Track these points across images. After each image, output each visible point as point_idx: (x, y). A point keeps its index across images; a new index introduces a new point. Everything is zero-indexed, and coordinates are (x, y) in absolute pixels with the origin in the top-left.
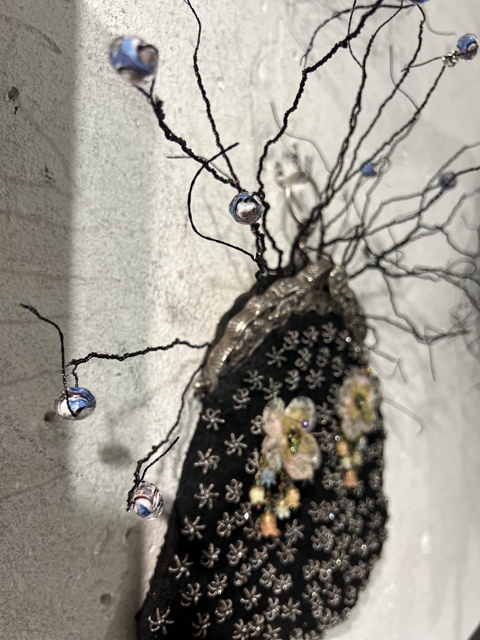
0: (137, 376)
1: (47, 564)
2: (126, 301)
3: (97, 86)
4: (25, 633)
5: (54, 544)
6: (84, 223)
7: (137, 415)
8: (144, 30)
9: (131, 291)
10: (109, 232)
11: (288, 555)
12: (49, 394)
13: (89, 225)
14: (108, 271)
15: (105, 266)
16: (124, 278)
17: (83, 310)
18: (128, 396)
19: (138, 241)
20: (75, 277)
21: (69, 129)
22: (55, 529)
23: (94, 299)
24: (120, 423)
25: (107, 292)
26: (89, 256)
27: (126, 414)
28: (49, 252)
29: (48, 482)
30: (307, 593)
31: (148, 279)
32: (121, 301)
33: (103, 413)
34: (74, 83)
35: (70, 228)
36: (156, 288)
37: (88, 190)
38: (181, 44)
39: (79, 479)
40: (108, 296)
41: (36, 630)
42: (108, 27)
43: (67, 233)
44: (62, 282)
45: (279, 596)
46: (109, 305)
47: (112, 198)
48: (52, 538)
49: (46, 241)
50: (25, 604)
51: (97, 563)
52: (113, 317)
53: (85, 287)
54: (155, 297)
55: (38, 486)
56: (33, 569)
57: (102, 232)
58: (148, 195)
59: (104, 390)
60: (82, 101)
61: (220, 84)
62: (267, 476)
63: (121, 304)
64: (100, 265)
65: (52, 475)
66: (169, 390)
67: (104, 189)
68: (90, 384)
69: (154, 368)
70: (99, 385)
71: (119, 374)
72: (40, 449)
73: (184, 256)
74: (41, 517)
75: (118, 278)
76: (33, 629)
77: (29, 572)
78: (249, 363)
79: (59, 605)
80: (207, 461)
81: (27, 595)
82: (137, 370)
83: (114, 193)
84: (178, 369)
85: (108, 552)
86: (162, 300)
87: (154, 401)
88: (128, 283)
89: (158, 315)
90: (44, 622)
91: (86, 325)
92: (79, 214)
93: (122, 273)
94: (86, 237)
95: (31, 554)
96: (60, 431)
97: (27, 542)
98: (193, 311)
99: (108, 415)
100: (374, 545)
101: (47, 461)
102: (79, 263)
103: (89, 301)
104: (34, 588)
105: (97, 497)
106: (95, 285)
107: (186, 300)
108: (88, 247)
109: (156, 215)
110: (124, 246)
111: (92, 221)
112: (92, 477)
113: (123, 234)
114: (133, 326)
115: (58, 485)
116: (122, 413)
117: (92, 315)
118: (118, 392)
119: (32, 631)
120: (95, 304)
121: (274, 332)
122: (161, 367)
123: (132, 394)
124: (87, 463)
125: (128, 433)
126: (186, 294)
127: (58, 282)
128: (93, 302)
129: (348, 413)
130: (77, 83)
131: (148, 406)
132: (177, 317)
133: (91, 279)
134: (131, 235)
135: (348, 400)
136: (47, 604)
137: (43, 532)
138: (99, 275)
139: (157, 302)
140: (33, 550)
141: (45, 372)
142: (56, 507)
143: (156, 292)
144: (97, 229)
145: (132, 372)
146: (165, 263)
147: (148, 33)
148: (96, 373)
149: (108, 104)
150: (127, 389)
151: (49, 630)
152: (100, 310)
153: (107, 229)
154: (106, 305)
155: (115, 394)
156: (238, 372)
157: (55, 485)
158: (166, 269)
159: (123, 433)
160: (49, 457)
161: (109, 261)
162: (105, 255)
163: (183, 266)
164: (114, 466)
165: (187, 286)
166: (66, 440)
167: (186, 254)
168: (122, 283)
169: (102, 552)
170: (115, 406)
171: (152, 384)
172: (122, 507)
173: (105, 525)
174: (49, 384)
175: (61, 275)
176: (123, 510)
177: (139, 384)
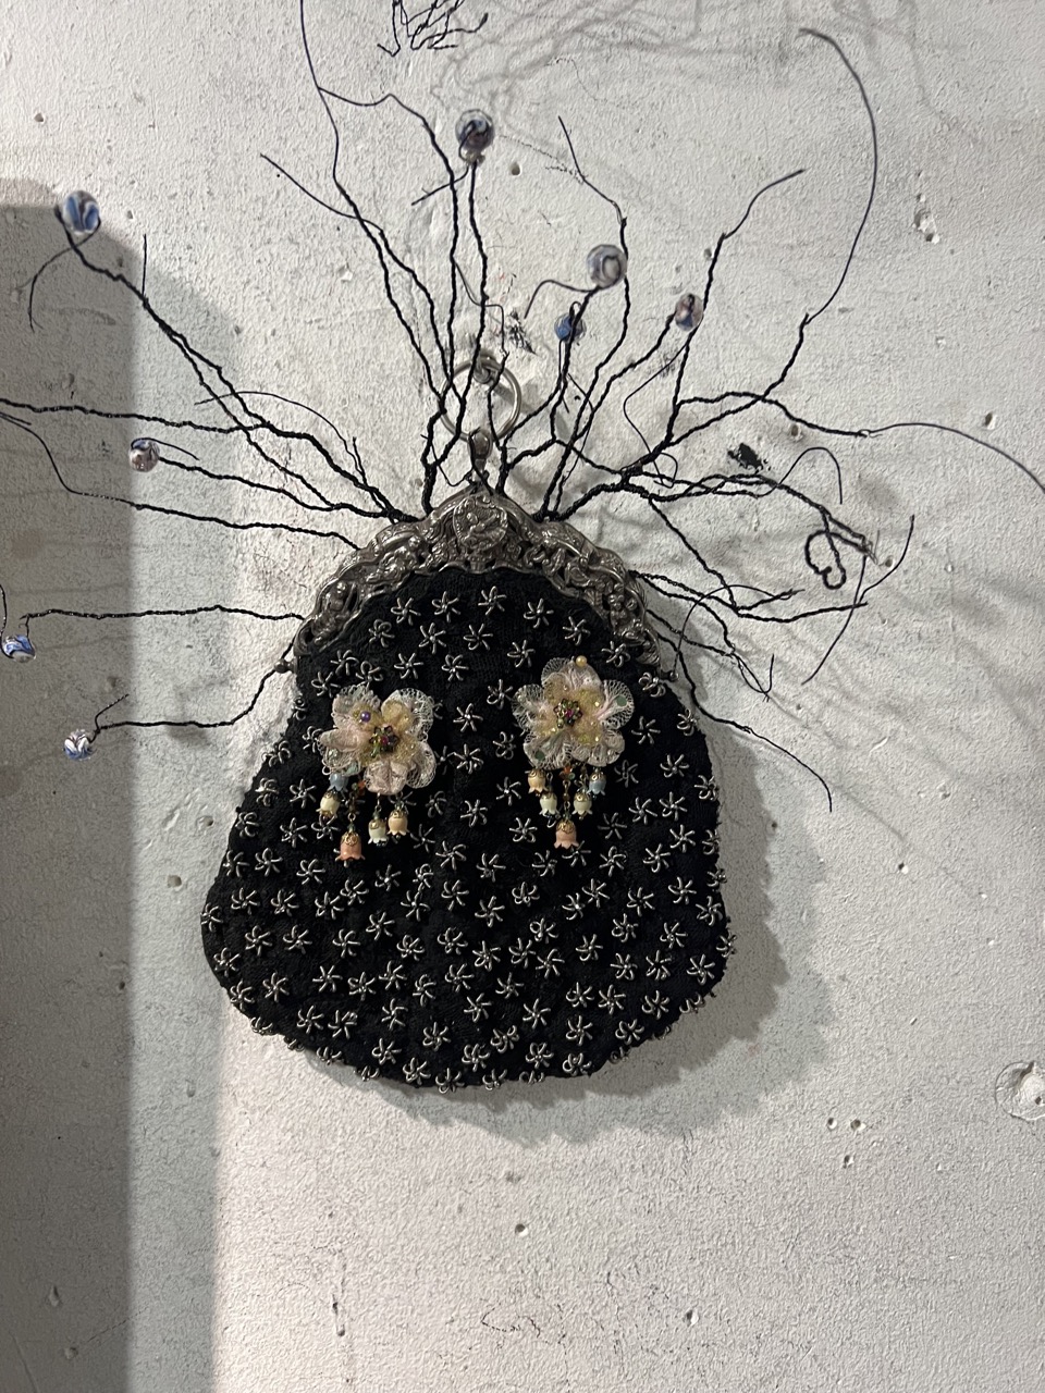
0: (214, 651)
1: (110, 822)
2: (198, 568)
3: (159, 343)
5: (117, 805)
8: (219, 256)
9: (204, 556)
12: (110, 659)
13: (151, 490)
15: (171, 531)
16: (195, 542)
17: (146, 577)
18: (202, 671)
19: (213, 500)
20: (135, 545)
21: (126, 398)
22: (118, 791)
23: (159, 566)
24: (193, 699)
25: (173, 559)
26: (151, 522)
27: (201, 690)
28: (108, 523)
29: (111, 744)
31: (227, 542)
32: (192, 568)
33: (171, 685)
34: (131, 349)
36: (239, 550)
38: (274, 251)
39: (145, 748)
40: (176, 563)
41: (98, 880)
42: (171, 273)
44: (122, 550)
46: (176, 573)
48: (115, 799)
49: (105, 512)
50: (88, 851)
51: (166, 840)
52: (182, 585)
53: (147, 555)
54: (239, 561)
58: (229, 444)
59: (172, 662)
60: (141, 364)
61: (347, 276)
63: (192, 571)
64: (165, 531)
65: (114, 738)
69: (238, 644)
71: (190, 646)
73: (283, 509)
75: (187, 542)
82: (215, 644)
86: (250, 564)
87: (239, 681)
88: (200, 548)
89: (242, 582)
91: (150, 593)
92: (139, 481)
93: (193, 535)
95: (94, 806)
97: (89, 794)
98: (297, 578)
99: (177, 688)
102: (140, 531)
103: (152, 569)
105: (164, 772)
106: (160, 552)
107: (287, 564)
111: (154, 487)
112: (158, 750)
113: (193, 494)
114: (207, 594)
115: (120, 749)
116: (195, 688)
117: (156, 583)
118: (189, 666)
120: (160, 572)
121: (376, 600)
122: (248, 643)
123: (208, 669)
124: (152, 734)
125: (203, 712)
126: (287, 556)
127: (118, 551)
128: (157, 569)
130: (135, 347)
131: (231, 686)
132: (271, 584)
133: (154, 546)
134: (204, 494)
136: (110, 860)
137: (106, 790)
138: (164, 541)
139: (242, 568)
140: (97, 805)
141: (106, 637)
142: (119, 770)
143: (240, 556)
145: (207, 645)
147: (225, 256)
149: (172, 357)
150: (202, 664)
151: (112, 886)
152: (166, 577)
153: (172, 492)
154: (172, 573)
155: (185, 667)
156: (327, 651)
157: (117, 748)
161: (176, 525)
164: (186, 744)
165: (289, 545)
166: (128, 707)
167: (286, 507)
168: (193, 548)
169: (171, 830)
170: (186, 680)
171: (236, 662)
172: (197, 790)
173: (176, 803)
174: (110, 650)
175: (121, 544)
176: (197, 793)
177: (216, 659)
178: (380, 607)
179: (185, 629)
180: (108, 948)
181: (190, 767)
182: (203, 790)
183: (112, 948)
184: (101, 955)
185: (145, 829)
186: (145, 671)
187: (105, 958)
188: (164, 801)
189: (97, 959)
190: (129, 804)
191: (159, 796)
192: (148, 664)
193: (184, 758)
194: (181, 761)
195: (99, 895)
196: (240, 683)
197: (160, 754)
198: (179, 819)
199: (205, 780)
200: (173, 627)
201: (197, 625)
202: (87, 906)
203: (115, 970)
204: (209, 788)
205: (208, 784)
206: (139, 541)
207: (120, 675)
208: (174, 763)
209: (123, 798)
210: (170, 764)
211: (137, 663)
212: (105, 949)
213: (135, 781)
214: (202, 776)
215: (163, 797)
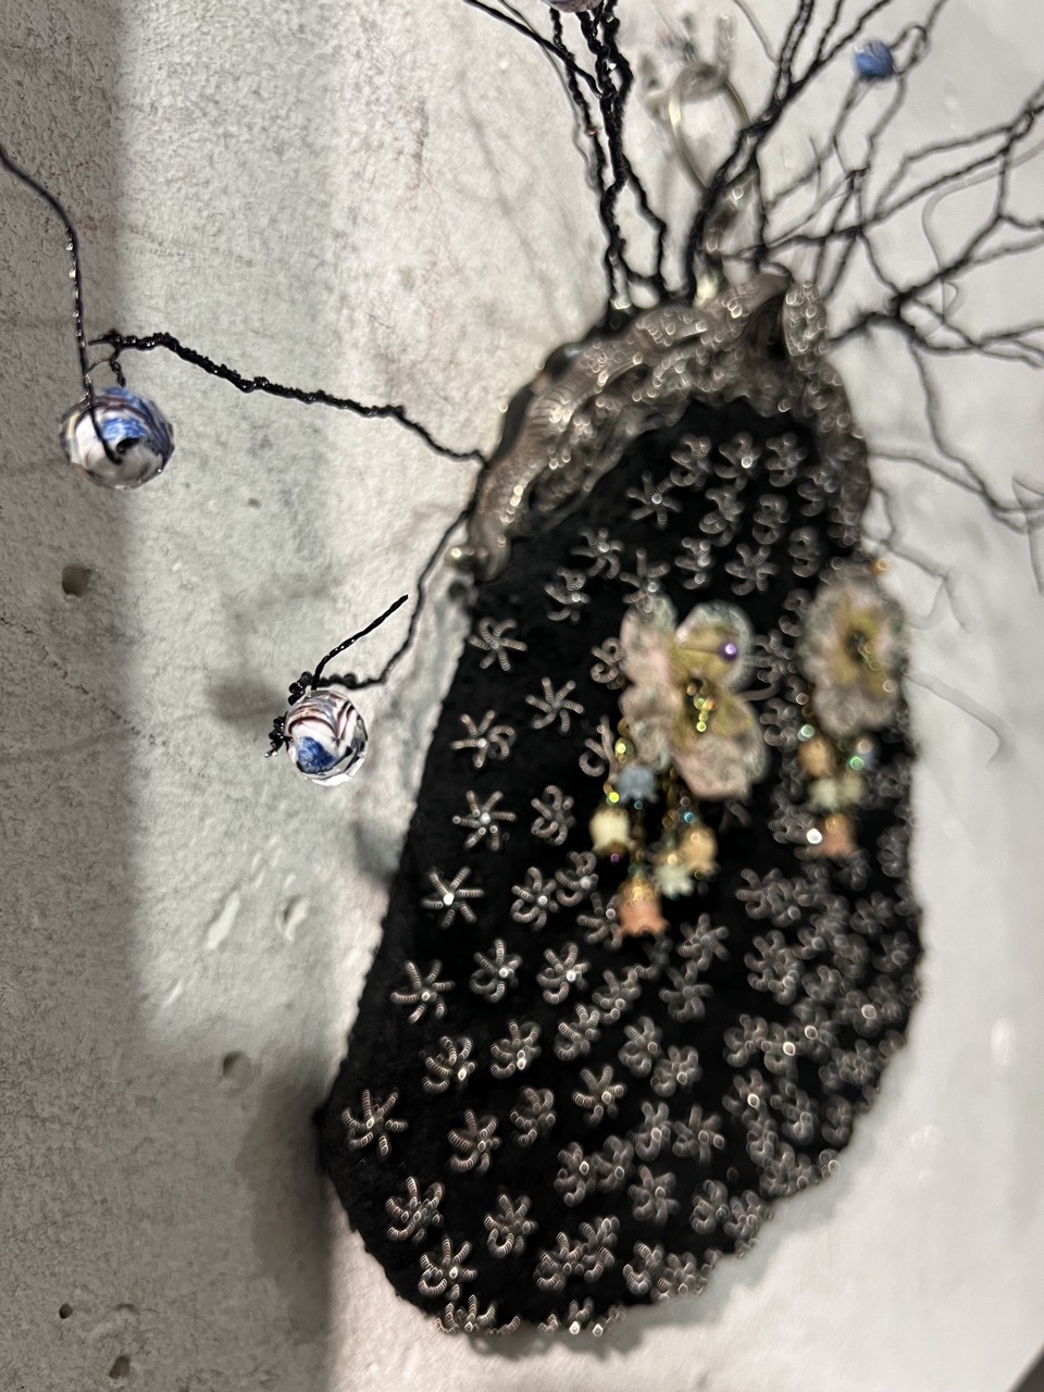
0: (301, 518)
1: (81, 955)
2: (269, 319)
4: (24, 1125)
5: (95, 906)
6: (153, 92)
7: (305, 616)
9: (278, 294)
10: (221, 130)
11: (690, 999)
12: (71, 518)
13: (167, 101)
14: (219, 231)
15: (212, 217)
18: (279, 562)
19: (296, 171)
20: (133, 229)
22: (97, 870)
23: (186, 296)
24: (262, 628)
25: (217, 286)
26: (168, 182)
27: (277, 607)
28: (63, 151)
29: (77, 747)
30: (735, 1096)
31: (321, 274)
32: (255, 317)
33: (215, 595)
35: (116, 99)
36: (344, 298)
37: (164, 11)
39: (160, 750)
40: (223, 297)
41: (53, 1118)
43: (110, 109)
44: (98, 232)
45: (667, 1100)
46: (225, 321)
47: (226, 46)
48: (92, 892)
49: (54, 118)
50: (26, 1047)
51: (211, 973)
53: (161, 261)
54: (344, 323)
55: (49, 753)
56: (42, 962)
57: (202, 125)
58: (321, 57)
59: (218, 537)
62: (635, 781)
63: (256, 324)
64: (200, 211)
65: (85, 731)
66: (386, 568)
67: (203, 17)
68: (179, 513)
69: (344, 506)
70: (205, 522)
71: (253, 503)
72: (53, 657)
73: (415, 233)
74: (62, 831)
75: (246, 254)
76: (45, 1115)
77: (34, 969)
78: (585, 512)
79: (115, 1062)
80: (485, 739)
81: (28, 1027)
82: (302, 503)
83: (230, 32)
84: (407, 519)
85: (240, 948)
86: (361, 333)
87: (347, 589)
88: (273, 274)
90: (76, 1101)
92: (139, 67)
93: (257, 242)
94: (159, 132)
95: (36, 921)
96: (105, 619)
97: (24, 892)
98: (439, 378)
99: (229, 601)
100: (892, 1010)
101: (72, 692)
102: (143, 196)
103: (172, 298)
104: (47, 1011)
105: (205, 806)
106: (187, 262)
107: (423, 347)
108: (165, 159)
109: (341, 113)
110: (262, 176)
111: (173, 94)
112: (192, 754)
113: (258, 144)
115: (102, 759)
116: (265, 604)
118: (252, 549)
119: (43, 1121)
120: (188, 310)
121: (645, 438)
122: (361, 506)
123: (288, 561)
124: (178, 713)
125: (284, 658)
126: (422, 330)
127: (89, 233)
128: (183, 303)
129: (829, 670)
131: (335, 600)
133: (176, 242)
134: (279, 151)
135: (829, 639)
136: (83, 1056)
137: (68, 872)
138: (196, 235)
139: (347, 337)
140: (43, 915)
142: (98, 815)
143: (346, 311)
144: (188, 118)
145: (287, 503)
146: (368, 241)
148: (194, 487)
150: (278, 546)
151: (91, 1122)
152: (201, 326)
153: (215, 123)
154: (216, 317)
155: (245, 552)
156: (556, 532)
157: (94, 755)
158: (369, 259)
159: (270, 655)
160: (76, 682)
161: (222, 205)
162: (211, 188)
163: (416, 261)
164: (250, 735)
165: (424, 311)
166: (120, 646)
167: (421, 230)
168: (257, 270)
169: (223, 945)
170: (248, 583)
171: (342, 545)
172: (273, 841)
173: (230, 878)
174: (71, 494)
175: (96, 216)
176: (274, 848)
177: (308, 539)
178: (652, 454)
179: (243, 460)
180: (85, 1287)
181: (258, 787)
182: (286, 837)
183: (94, 1284)
184: (64, 1313)
185: (166, 956)
186: (157, 557)
187: (79, 1316)
188: (206, 879)
189: (59, 1327)
190: (127, 900)
191: (197, 866)
192: (164, 537)
193: (246, 768)
194: (242, 776)
195: (56, 1158)
196: (350, 594)
197: (195, 762)
198: (239, 914)
199: (291, 815)
200: (218, 452)
201: (268, 453)
202: (25, 1196)
203: (103, 1337)
204: (297, 831)
205: (294, 824)
206: (139, 220)
207: (99, 563)
208: (227, 783)
209: (112, 888)
210: (216, 787)
211: (139, 533)
212: (78, 1292)
213: (138, 837)
214: (283, 806)
215: (204, 869)
